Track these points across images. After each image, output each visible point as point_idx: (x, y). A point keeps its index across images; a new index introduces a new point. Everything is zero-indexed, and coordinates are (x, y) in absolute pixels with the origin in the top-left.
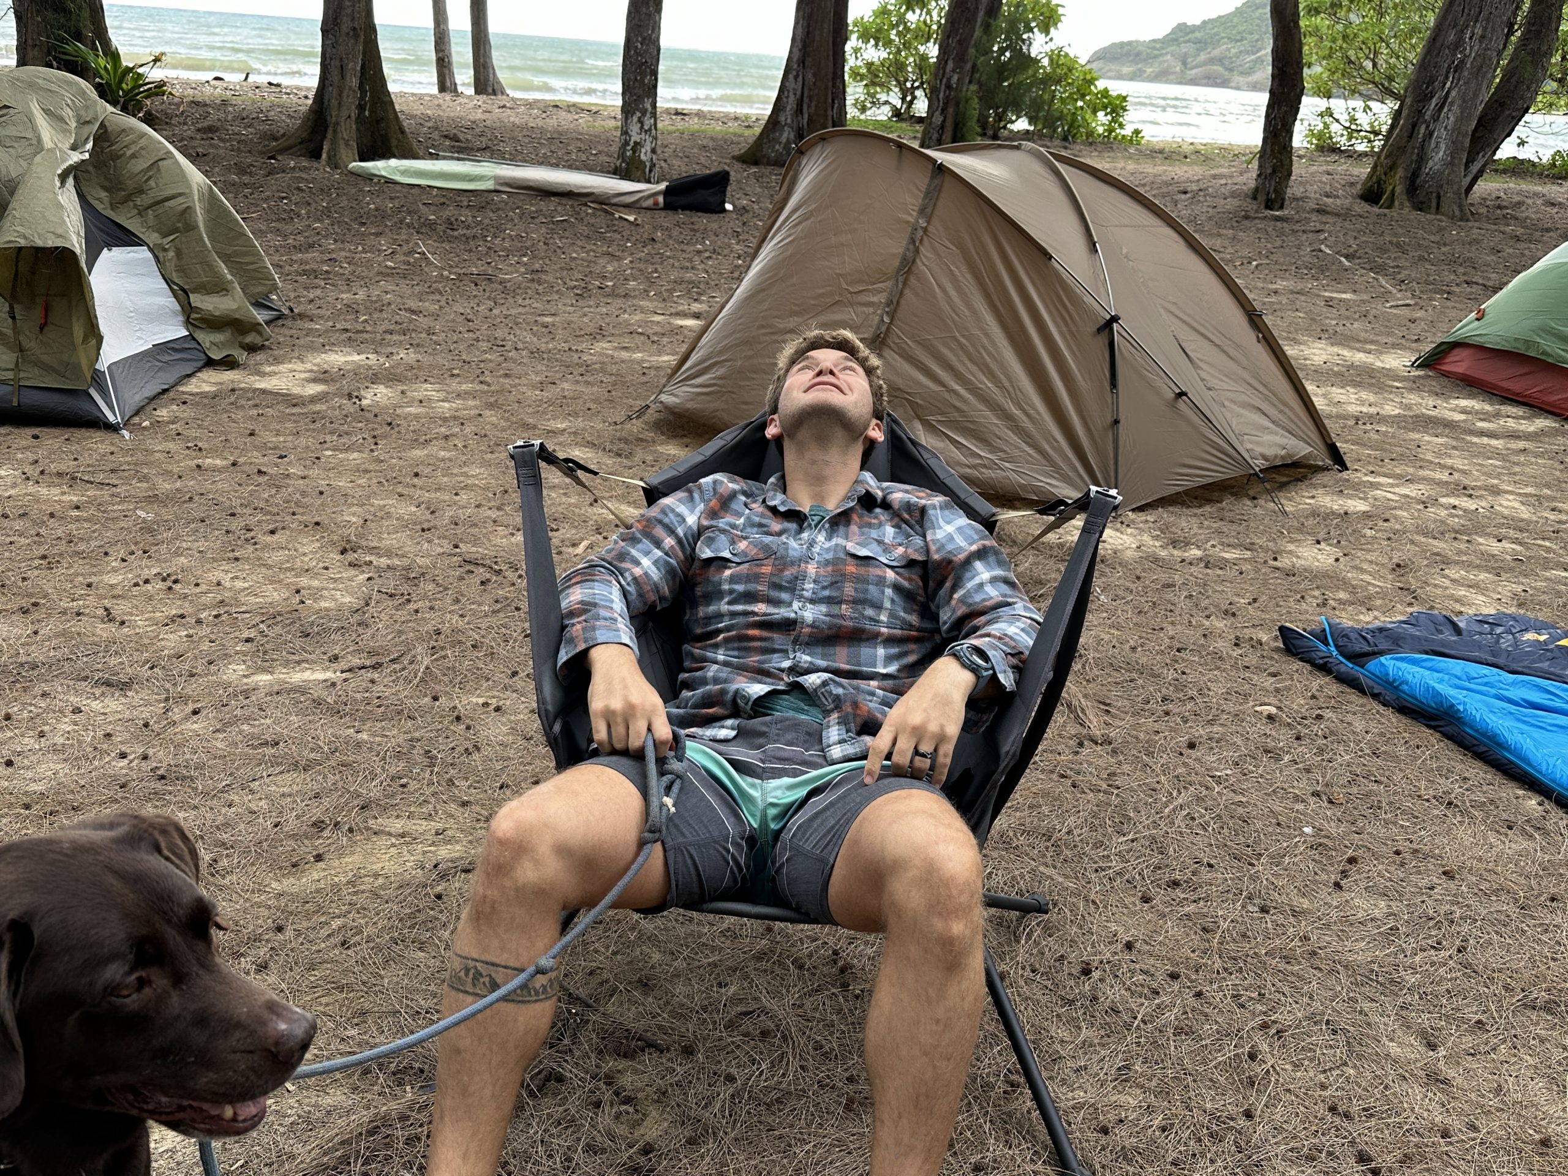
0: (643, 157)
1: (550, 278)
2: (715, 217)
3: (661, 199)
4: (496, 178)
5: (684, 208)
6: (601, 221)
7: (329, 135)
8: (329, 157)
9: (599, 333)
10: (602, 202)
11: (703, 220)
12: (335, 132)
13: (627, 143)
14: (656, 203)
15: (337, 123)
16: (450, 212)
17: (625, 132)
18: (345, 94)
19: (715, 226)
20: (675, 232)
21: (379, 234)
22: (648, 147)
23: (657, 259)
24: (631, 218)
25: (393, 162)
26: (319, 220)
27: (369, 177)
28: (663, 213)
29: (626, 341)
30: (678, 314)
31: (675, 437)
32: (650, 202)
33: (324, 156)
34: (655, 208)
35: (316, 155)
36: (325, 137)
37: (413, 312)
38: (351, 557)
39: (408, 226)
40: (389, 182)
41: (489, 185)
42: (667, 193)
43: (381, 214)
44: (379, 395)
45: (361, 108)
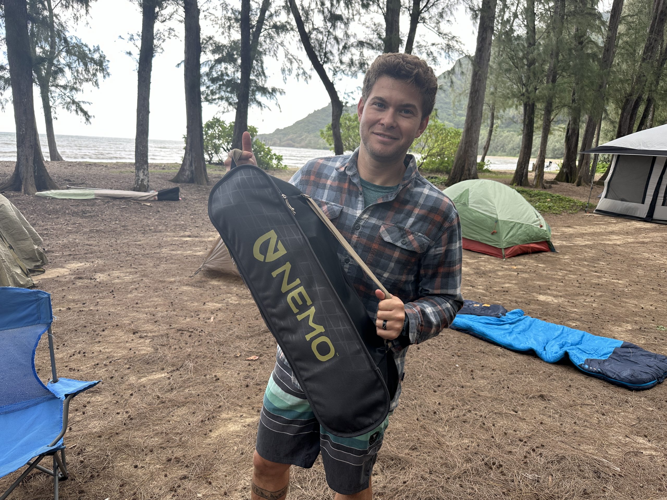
0: (145, 184)
1: (130, 228)
2: (176, 202)
3: (156, 197)
4: (96, 194)
5: (165, 200)
6: (137, 206)
7: (24, 183)
8: (25, 191)
10: (136, 200)
11: (173, 203)
12: (26, 182)
13: (139, 179)
14: (155, 199)
15: (26, 179)
16: (81, 208)
17: (137, 176)
18: (29, 168)
19: (178, 205)
20: (165, 208)
21: (57, 218)
22: (146, 180)
23: (163, 218)
24: (149, 204)
25: (53, 191)
26: (32, 215)
27: (45, 197)
28: (158, 202)
29: (171, 248)
30: (182, 236)
31: (213, 278)
32: (153, 199)
33: (23, 190)
35: (19, 190)
36: (21, 184)
37: (90, 245)
38: (138, 335)
39: (68, 214)
40: (53, 198)
41: (93, 197)
42: (158, 195)
43: (56, 212)
44: (100, 277)
45: (34, 172)
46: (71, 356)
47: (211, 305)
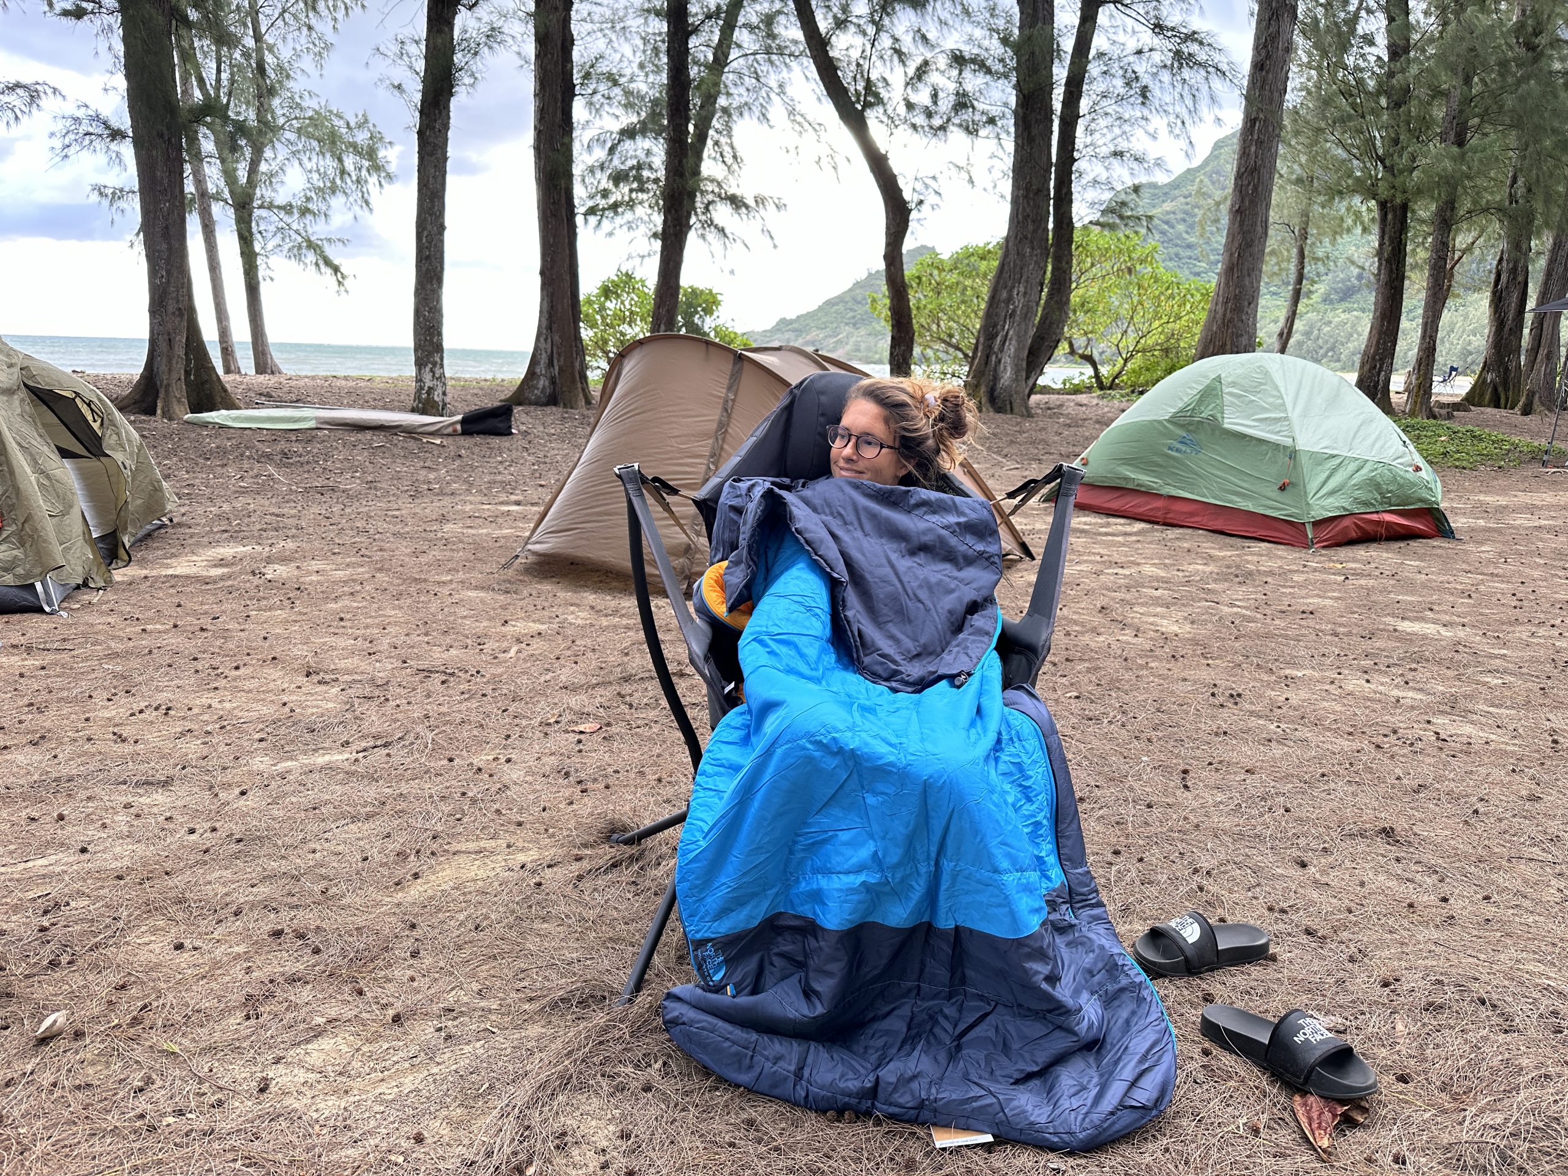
0: (436, 398)
1: (384, 485)
2: (505, 438)
3: (459, 427)
4: (316, 418)
5: (479, 433)
6: (412, 444)
7: (162, 395)
8: (163, 413)
9: (443, 519)
10: (410, 432)
11: (495, 441)
12: (167, 392)
13: (422, 388)
14: (455, 431)
15: (168, 385)
16: (282, 445)
17: (419, 380)
18: (174, 362)
19: (507, 444)
20: (476, 450)
21: (224, 466)
22: (439, 391)
23: (467, 468)
24: (438, 442)
25: (223, 412)
26: (167, 458)
27: (205, 425)
28: (462, 438)
29: (469, 522)
30: (502, 503)
31: (546, 578)
32: (450, 430)
33: (159, 411)
34: (454, 434)
35: (151, 412)
36: (157, 397)
37: (277, 516)
38: (315, 678)
39: (249, 458)
40: (222, 427)
41: (312, 424)
42: (463, 422)
43: (222, 452)
44: (277, 571)
45: (187, 373)
46: (132, 715)
47: (521, 627)
